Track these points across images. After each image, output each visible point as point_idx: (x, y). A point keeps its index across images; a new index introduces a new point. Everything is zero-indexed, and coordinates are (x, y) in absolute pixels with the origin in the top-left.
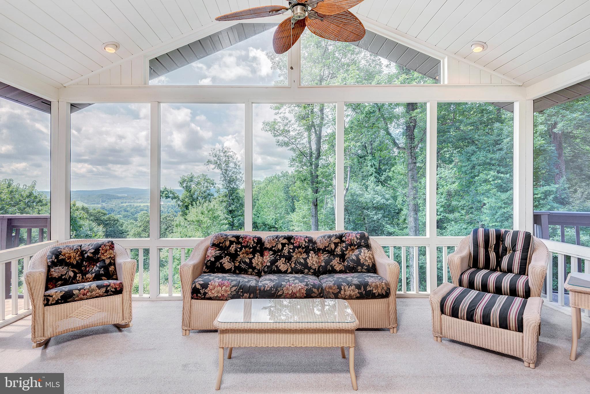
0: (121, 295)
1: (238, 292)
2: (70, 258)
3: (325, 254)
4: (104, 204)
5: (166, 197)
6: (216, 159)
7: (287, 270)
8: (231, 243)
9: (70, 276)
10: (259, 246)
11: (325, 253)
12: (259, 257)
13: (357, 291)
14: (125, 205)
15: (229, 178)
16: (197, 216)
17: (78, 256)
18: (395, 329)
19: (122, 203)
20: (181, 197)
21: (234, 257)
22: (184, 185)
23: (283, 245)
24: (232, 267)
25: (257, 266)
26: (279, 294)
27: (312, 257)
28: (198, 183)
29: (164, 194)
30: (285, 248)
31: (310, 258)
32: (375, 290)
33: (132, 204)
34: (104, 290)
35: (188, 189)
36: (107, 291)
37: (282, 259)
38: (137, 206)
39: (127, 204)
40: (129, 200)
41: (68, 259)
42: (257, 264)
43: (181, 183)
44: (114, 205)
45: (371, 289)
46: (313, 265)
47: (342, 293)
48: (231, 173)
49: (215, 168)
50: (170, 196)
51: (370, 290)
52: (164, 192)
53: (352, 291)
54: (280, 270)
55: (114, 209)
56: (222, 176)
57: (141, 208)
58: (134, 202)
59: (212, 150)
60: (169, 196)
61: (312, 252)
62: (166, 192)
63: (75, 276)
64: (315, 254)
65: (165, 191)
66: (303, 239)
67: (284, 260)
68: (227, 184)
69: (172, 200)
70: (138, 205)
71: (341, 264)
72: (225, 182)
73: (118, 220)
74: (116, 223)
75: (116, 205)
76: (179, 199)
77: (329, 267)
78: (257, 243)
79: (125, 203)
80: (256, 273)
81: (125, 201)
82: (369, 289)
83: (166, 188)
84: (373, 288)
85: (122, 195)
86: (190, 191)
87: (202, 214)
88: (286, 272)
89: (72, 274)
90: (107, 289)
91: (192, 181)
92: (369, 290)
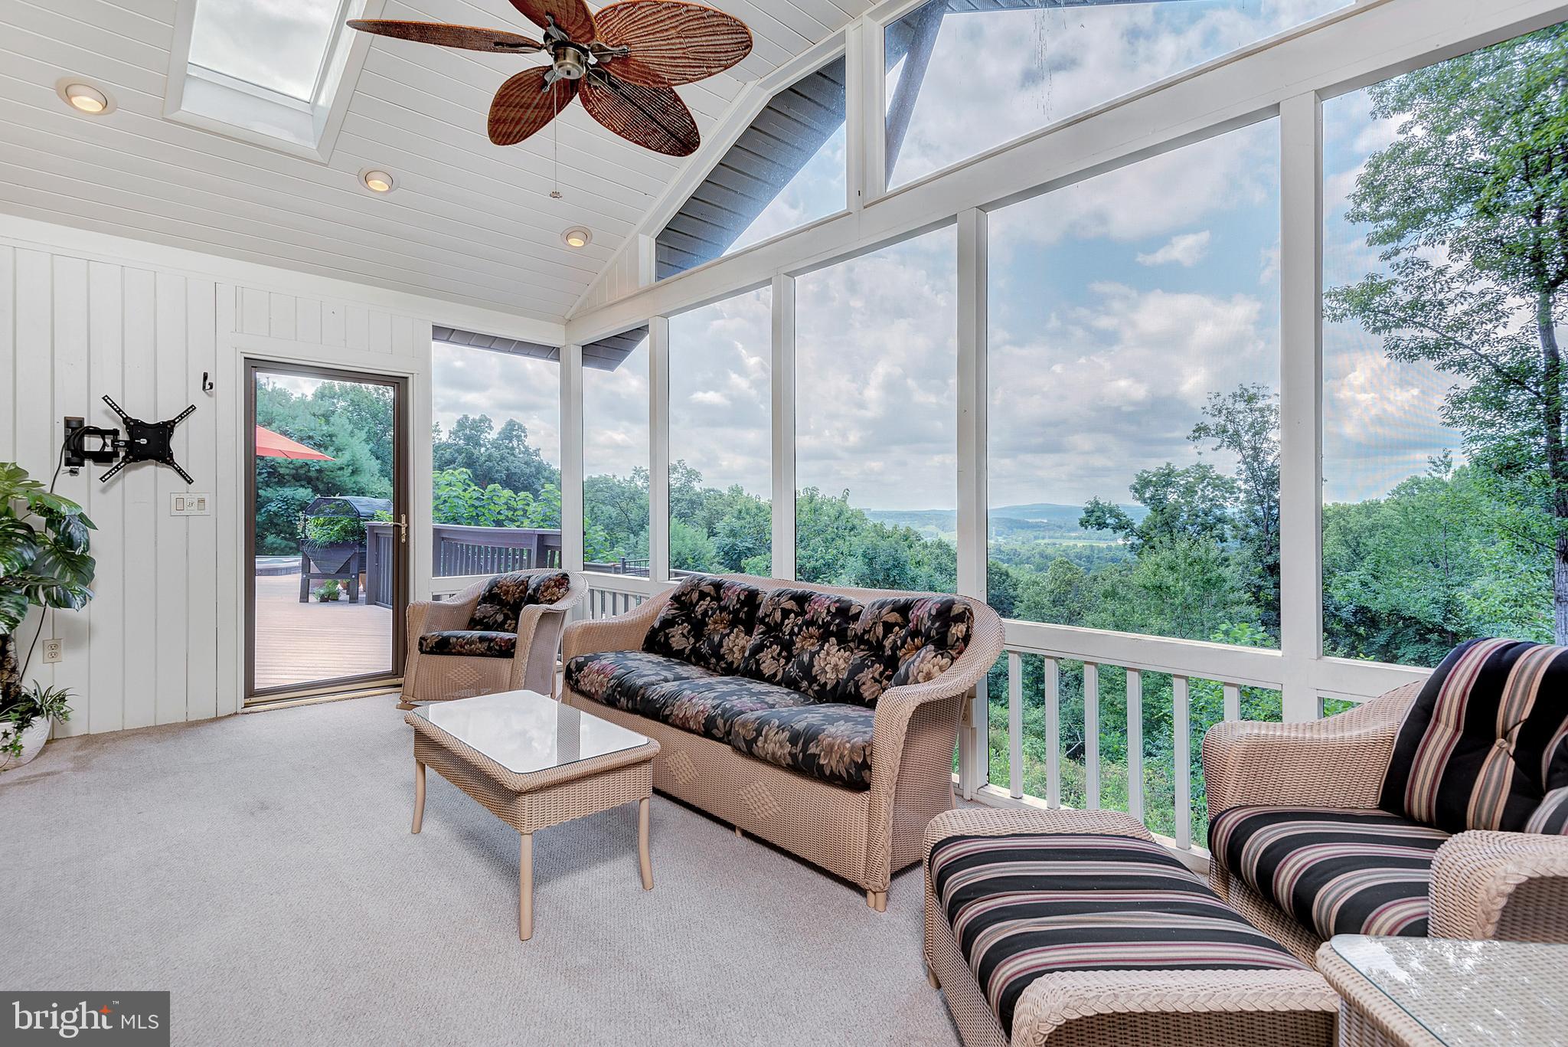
0: (511, 660)
1: (614, 691)
2: (507, 593)
3: (863, 650)
4: (1000, 539)
5: (1099, 525)
6: (1221, 420)
7: (775, 675)
8: (703, 595)
9: (496, 621)
10: (746, 609)
11: (862, 647)
12: (743, 635)
13: (788, 747)
14: (1042, 542)
15: (1264, 474)
16: (1155, 575)
17: (519, 593)
18: (881, 896)
19: (1036, 538)
20: (1138, 524)
21: (698, 628)
22: (1147, 495)
23: (786, 613)
24: (685, 648)
25: (729, 654)
26: (665, 713)
27: (828, 654)
28: (1190, 490)
29: (1094, 518)
30: (786, 621)
31: (823, 654)
32: (826, 756)
33: (1057, 541)
34: (486, 645)
35: (1157, 504)
36: (489, 648)
37: (775, 646)
38: (1068, 547)
39: (1046, 541)
40: (1052, 533)
41: (504, 595)
42: (731, 650)
43: (1136, 490)
44: (1020, 543)
45: (817, 752)
46: (822, 673)
47: (759, 744)
48: (1270, 459)
49: (1220, 446)
50: (1107, 522)
51: (814, 755)
52: (1093, 511)
53: (778, 745)
54: (762, 671)
55: (1018, 550)
56: (1243, 467)
57: (1078, 551)
58: (1063, 537)
59: (1212, 396)
60: (1105, 523)
61: (833, 640)
62: (1099, 514)
63: (504, 622)
64: (838, 645)
65: (1096, 509)
66: (828, 603)
67: (778, 651)
68: (1258, 490)
69: (1115, 532)
70: (1071, 543)
71: (881, 683)
72: (1252, 483)
73: (1007, 575)
74: (1004, 581)
75: (1023, 543)
76: (1132, 530)
77: (851, 688)
78: (743, 604)
79: (1043, 538)
80: (722, 669)
81: (1042, 534)
82: (813, 749)
83: (1097, 503)
84: (821, 751)
85: (1037, 520)
86: (1162, 510)
87: (1172, 569)
88: (771, 680)
89: (500, 618)
90: (490, 644)
91: (1168, 484)
92: (811, 754)
